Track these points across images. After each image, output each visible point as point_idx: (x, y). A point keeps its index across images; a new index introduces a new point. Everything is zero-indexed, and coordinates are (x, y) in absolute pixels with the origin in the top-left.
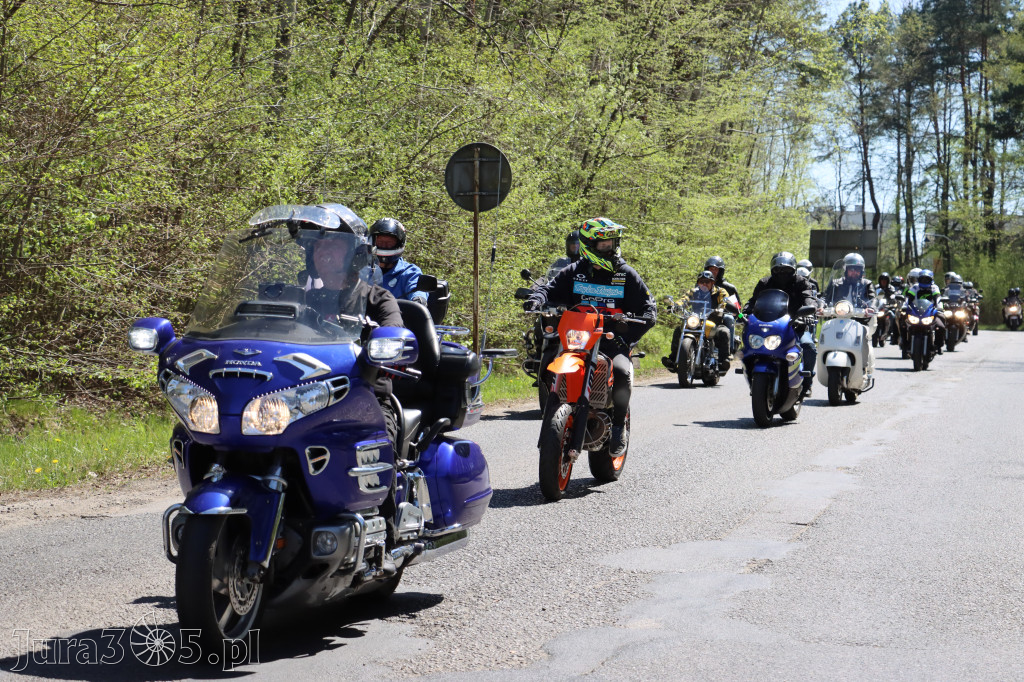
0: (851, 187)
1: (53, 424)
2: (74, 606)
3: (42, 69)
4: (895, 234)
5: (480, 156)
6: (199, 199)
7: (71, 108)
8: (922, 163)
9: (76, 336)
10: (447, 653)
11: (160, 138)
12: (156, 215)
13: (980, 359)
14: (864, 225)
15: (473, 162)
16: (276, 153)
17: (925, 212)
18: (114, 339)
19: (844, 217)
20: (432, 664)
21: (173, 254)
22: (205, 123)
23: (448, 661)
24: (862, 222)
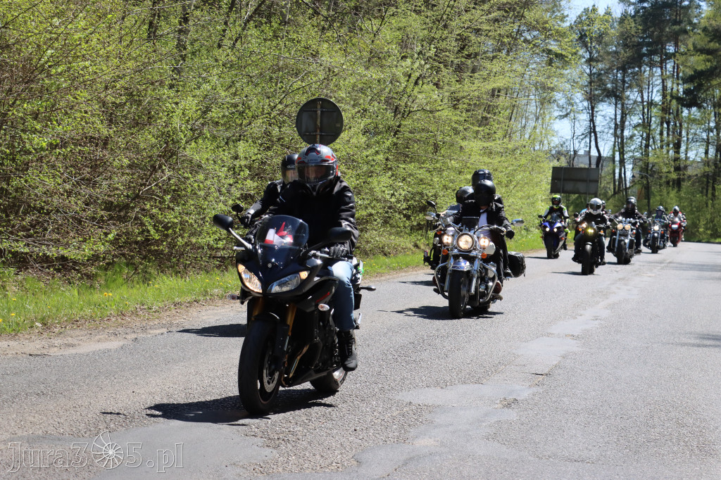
0: (581, 137)
1: (12, 288)
2: (21, 418)
3: (12, 35)
4: (611, 172)
5: (321, 108)
6: (121, 131)
7: (32, 64)
8: (632, 122)
9: (31, 226)
10: (286, 459)
11: (94, 87)
12: (90, 142)
13: (668, 261)
14: (590, 164)
15: (316, 111)
16: (177, 100)
17: (633, 157)
18: (58, 229)
19: (576, 158)
20: (275, 467)
21: (101, 169)
22: (128, 78)
23: (286, 465)
24: (588, 162)
